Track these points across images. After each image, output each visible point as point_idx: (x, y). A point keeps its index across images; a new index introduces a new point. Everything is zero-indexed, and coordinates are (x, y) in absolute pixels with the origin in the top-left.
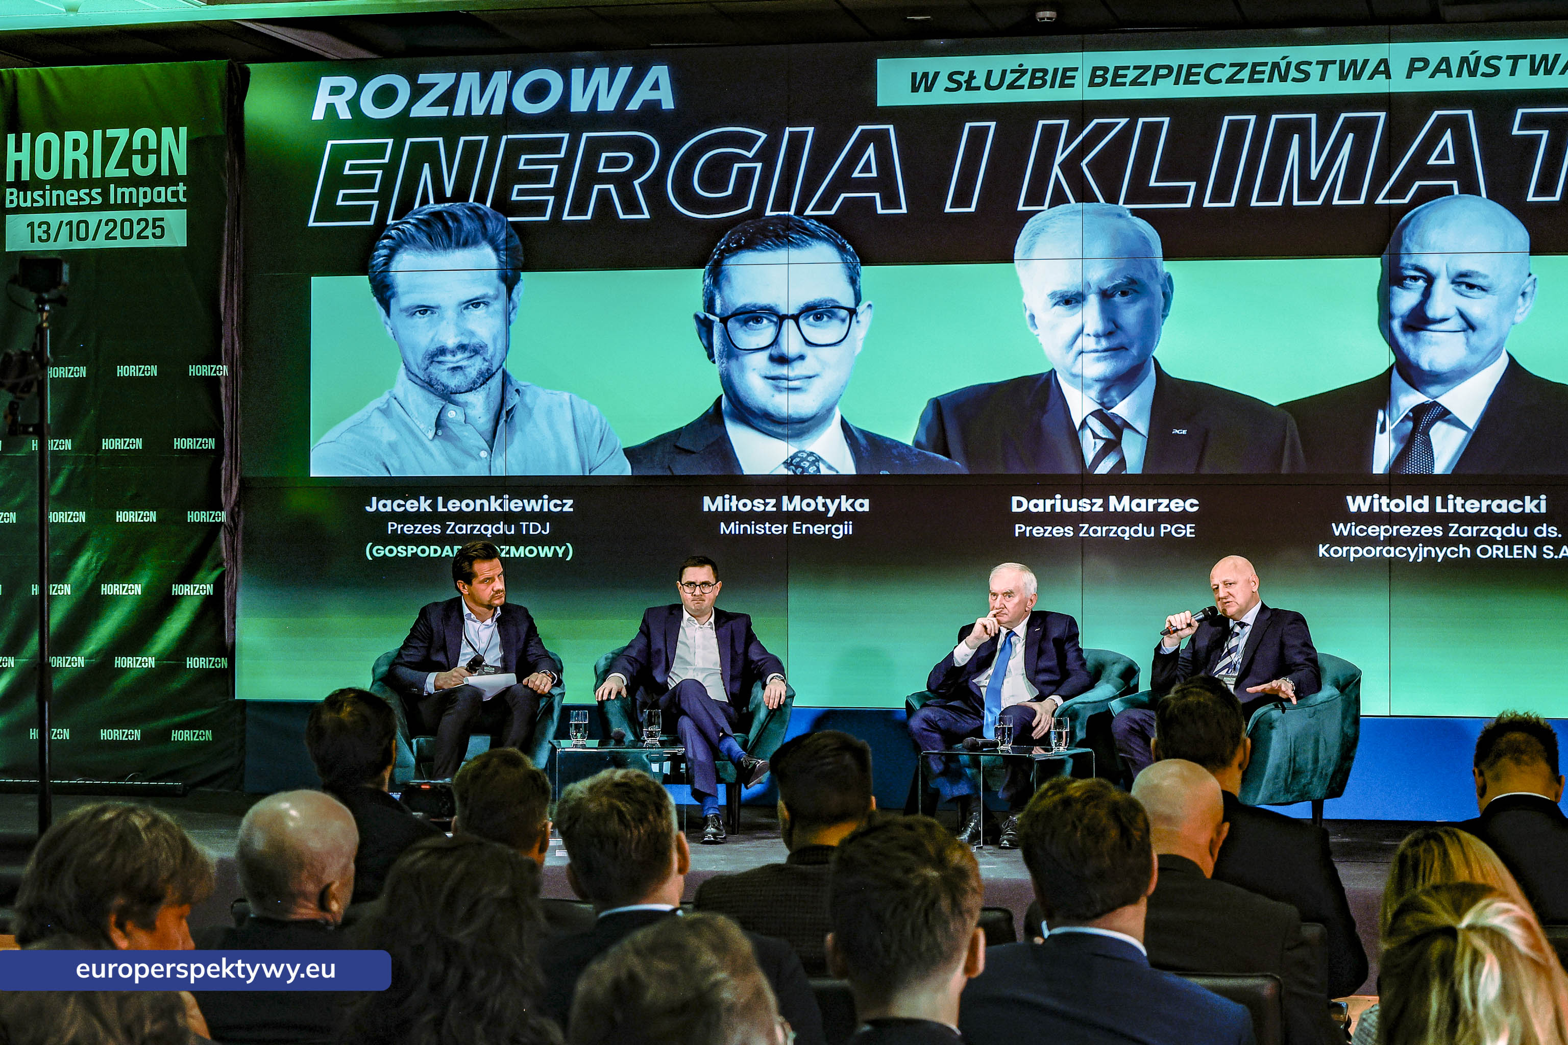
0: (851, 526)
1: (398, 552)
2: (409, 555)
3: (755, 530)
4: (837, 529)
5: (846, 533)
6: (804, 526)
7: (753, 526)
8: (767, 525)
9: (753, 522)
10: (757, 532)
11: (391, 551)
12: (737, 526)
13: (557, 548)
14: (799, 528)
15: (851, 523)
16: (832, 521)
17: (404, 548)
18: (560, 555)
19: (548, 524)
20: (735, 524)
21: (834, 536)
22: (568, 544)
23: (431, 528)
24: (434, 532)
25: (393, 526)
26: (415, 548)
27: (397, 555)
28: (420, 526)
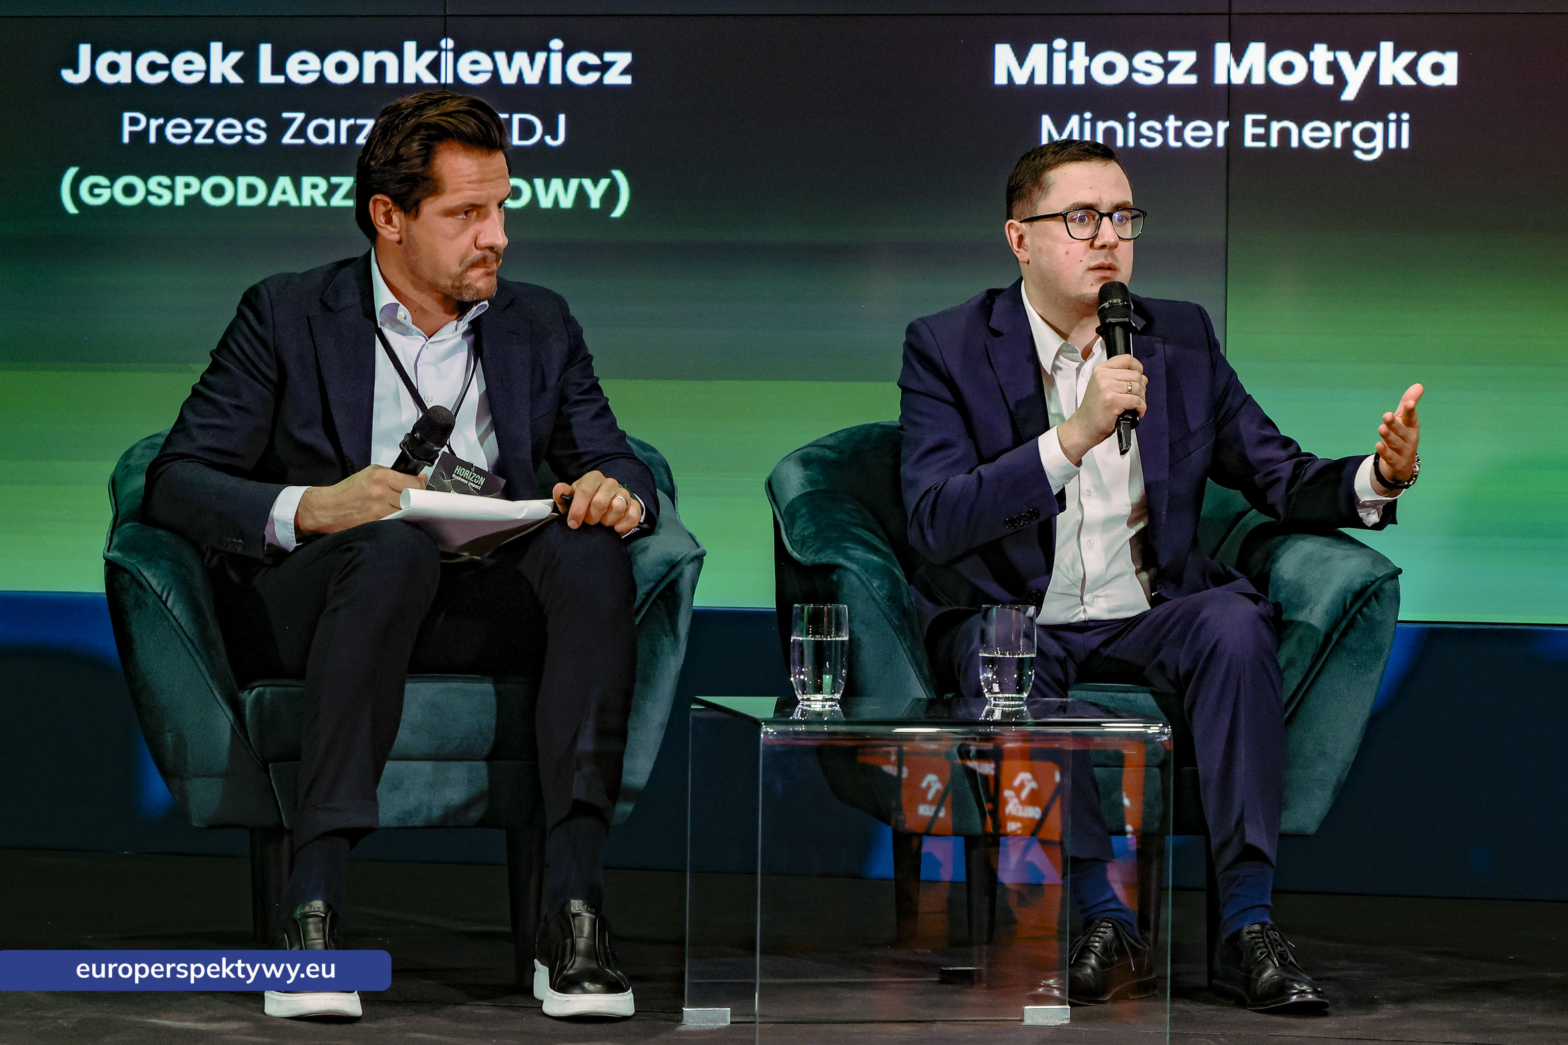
0: (1405, 127)
1: (149, 193)
2: (180, 201)
3: (1138, 135)
4: (1368, 135)
5: (1392, 144)
6: (1275, 126)
7: (1131, 125)
8: (1172, 123)
9: (1132, 115)
10: (1144, 142)
11: (129, 190)
12: (1087, 125)
13: (587, 183)
14: (1261, 131)
15: (1405, 116)
16: (1354, 112)
17: (166, 181)
18: (595, 204)
19: (562, 118)
20: (1082, 121)
21: (1358, 154)
22: (618, 175)
23: (239, 129)
24: (249, 139)
25: (134, 122)
26: (194, 181)
27: (145, 202)
28: (208, 123)
